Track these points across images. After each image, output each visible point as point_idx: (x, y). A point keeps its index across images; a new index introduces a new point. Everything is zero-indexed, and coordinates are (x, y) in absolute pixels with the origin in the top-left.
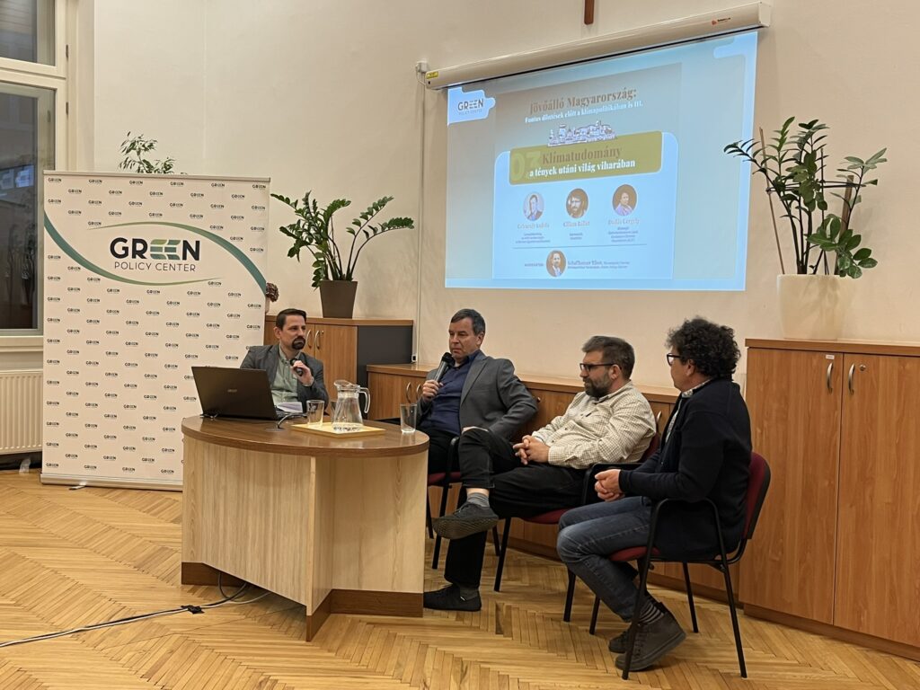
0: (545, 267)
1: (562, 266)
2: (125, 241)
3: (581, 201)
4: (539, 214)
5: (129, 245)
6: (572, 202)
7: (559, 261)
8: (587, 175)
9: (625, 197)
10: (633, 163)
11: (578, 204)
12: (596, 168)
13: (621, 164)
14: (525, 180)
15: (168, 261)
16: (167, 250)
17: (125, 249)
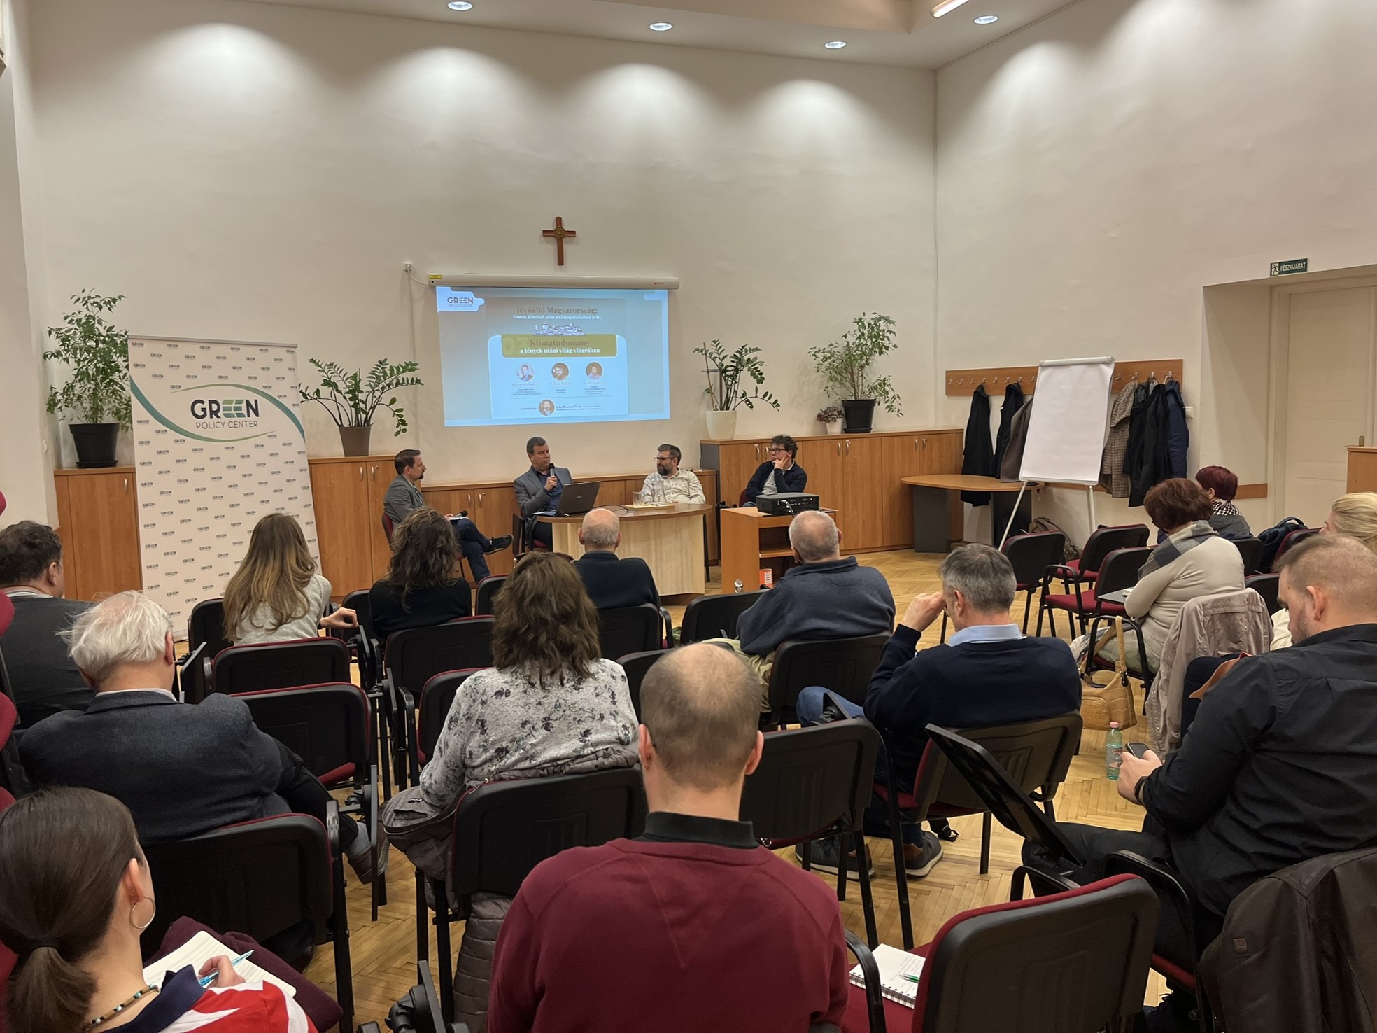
0: (538, 410)
1: (552, 408)
2: (202, 402)
3: (563, 370)
4: (530, 377)
5: (206, 405)
6: (556, 370)
7: (549, 406)
8: (568, 355)
9: (594, 370)
10: (598, 351)
11: (561, 372)
12: (572, 351)
13: (590, 350)
14: (516, 355)
15: (236, 419)
16: (236, 409)
17: (204, 409)
